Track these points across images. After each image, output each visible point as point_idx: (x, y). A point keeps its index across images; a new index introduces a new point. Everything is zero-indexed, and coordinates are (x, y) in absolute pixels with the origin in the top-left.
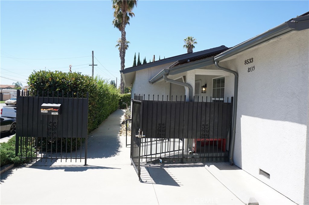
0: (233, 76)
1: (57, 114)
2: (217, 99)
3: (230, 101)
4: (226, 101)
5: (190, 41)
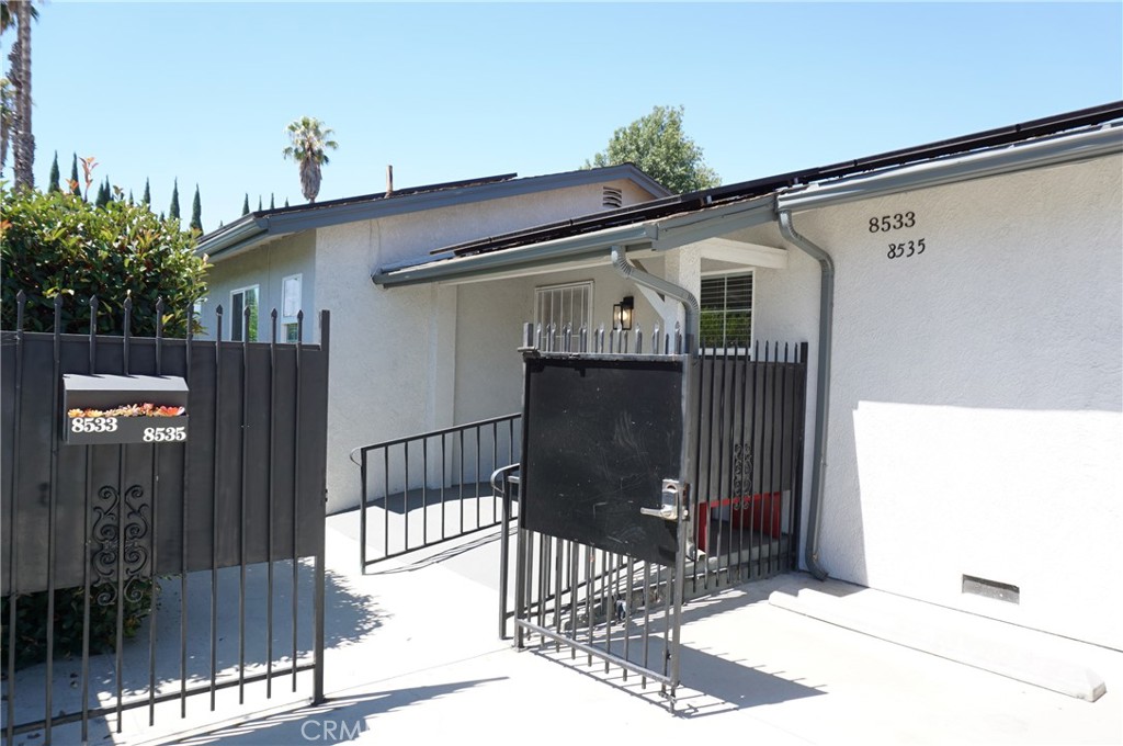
1: (178, 434)
5: (311, 134)
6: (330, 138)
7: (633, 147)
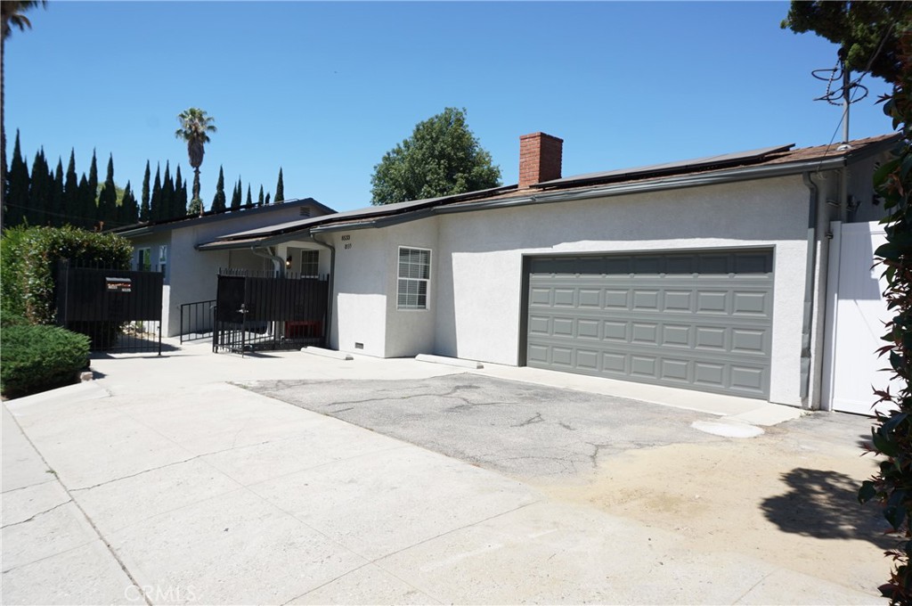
0: (329, 251)
1: (129, 290)
2: (308, 277)
3: (326, 279)
4: (321, 279)
5: (197, 121)
6: (211, 123)
7: (429, 137)
